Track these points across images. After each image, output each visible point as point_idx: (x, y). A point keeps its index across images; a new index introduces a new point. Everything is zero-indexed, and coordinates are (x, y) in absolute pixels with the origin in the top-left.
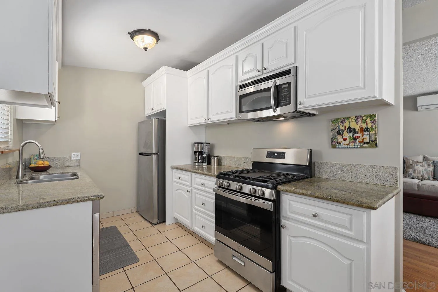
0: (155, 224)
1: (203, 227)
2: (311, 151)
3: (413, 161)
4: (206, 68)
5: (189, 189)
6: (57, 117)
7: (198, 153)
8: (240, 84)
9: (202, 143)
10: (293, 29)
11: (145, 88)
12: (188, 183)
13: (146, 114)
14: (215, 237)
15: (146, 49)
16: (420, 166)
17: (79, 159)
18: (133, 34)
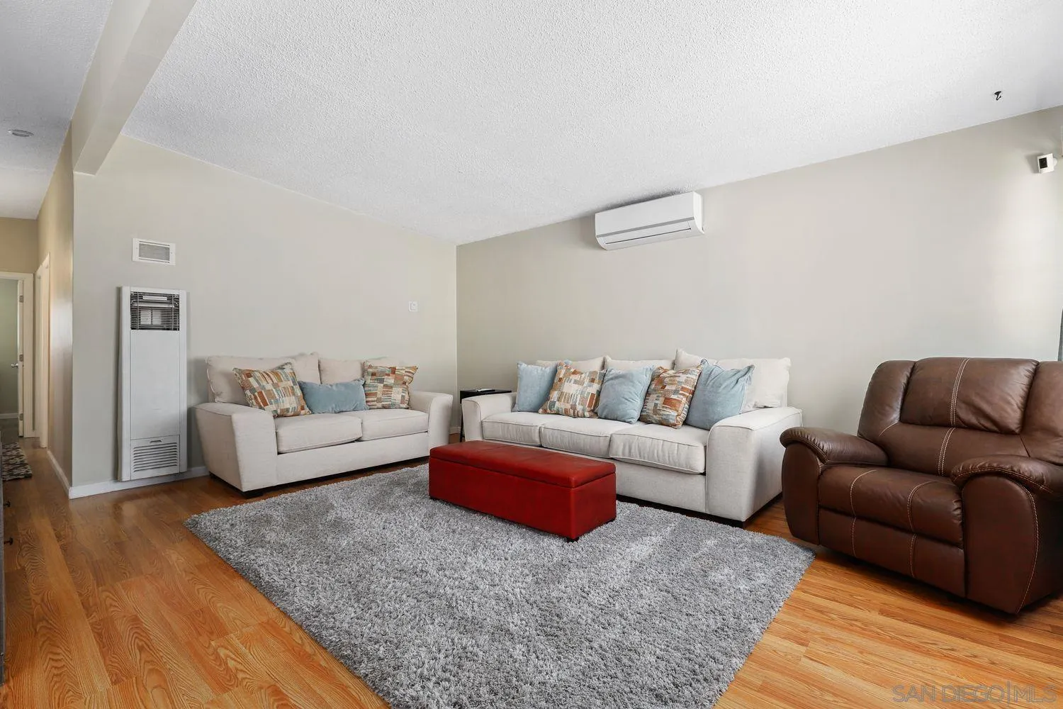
3: (569, 369)
16: (576, 382)
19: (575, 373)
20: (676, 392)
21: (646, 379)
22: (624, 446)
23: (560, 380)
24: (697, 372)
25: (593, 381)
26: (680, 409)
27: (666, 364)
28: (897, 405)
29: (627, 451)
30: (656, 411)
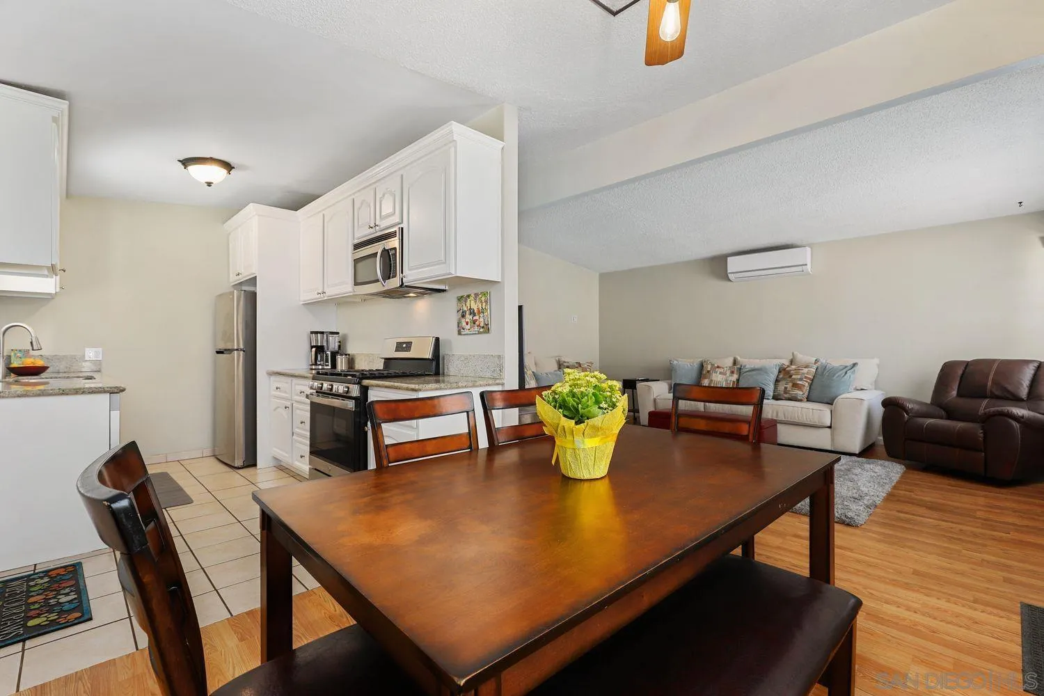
0: (239, 468)
1: (301, 457)
2: (437, 340)
3: (713, 365)
4: (320, 212)
5: (288, 404)
6: (58, 287)
7: (314, 349)
8: (356, 241)
9: (322, 333)
10: (399, 179)
11: (230, 234)
12: (287, 395)
13: (231, 280)
14: (310, 464)
15: (209, 184)
16: (720, 373)
17: (100, 359)
18: (186, 162)
19: (718, 367)
20: (801, 379)
21: (776, 372)
22: (773, 412)
23: (708, 372)
24: (815, 367)
25: (732, 372)
26: (804, 390)
27: (787, 363)
28: (956, 386)
29: (775, 414)
30: (786, 391)
